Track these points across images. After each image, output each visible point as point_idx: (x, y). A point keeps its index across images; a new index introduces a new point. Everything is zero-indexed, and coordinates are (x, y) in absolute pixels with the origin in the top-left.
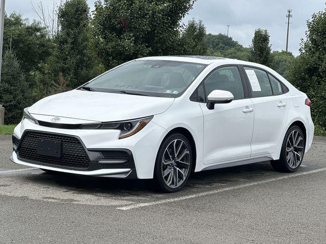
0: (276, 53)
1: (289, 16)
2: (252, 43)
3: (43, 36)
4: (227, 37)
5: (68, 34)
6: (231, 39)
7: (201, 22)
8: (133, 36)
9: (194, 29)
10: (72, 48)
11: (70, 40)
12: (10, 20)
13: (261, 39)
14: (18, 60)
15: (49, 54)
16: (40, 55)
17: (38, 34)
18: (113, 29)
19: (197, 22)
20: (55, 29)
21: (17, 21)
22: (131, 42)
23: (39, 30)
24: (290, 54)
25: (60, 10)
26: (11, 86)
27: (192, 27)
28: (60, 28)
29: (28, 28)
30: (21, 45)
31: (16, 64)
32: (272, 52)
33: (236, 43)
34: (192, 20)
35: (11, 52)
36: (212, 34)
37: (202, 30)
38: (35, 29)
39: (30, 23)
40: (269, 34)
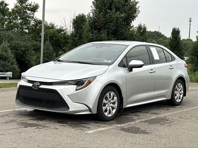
0: (184, 40)
1: (190, 21)
2: (171, 35)
3: (65, 34)
4: (159, 32)
5: (77, 33)
6: (161, 33)
7: (144, 25)
8: (106, 32)
9: (141, 29)
10: (79, 40)
11: (78, 36)
12: (49, 26)
13: (176, 33)
14: (52, 46)
15: (68, 43)
16: (64, 43)
17: (63, 32)
18: (96, 28)
19: (143, 25)
20: (71, 30)
21: (52, 27)
22: (105, 35)
23: (63, 31)
24: (191, 40)
25: (74, 20)
26: (49, 59)
27: (140, 27)
28: (74, 30)
29: (58, 30)
30: (55, 38)
31: (51, 48)
32: (181, 39)
33: (163, 35)
34: (140, 24)
35: (49, 42)
36: (151, 31)
37: (145, 28)
38: (61, 30)
39: (58, 28)
40: (180, 30)
